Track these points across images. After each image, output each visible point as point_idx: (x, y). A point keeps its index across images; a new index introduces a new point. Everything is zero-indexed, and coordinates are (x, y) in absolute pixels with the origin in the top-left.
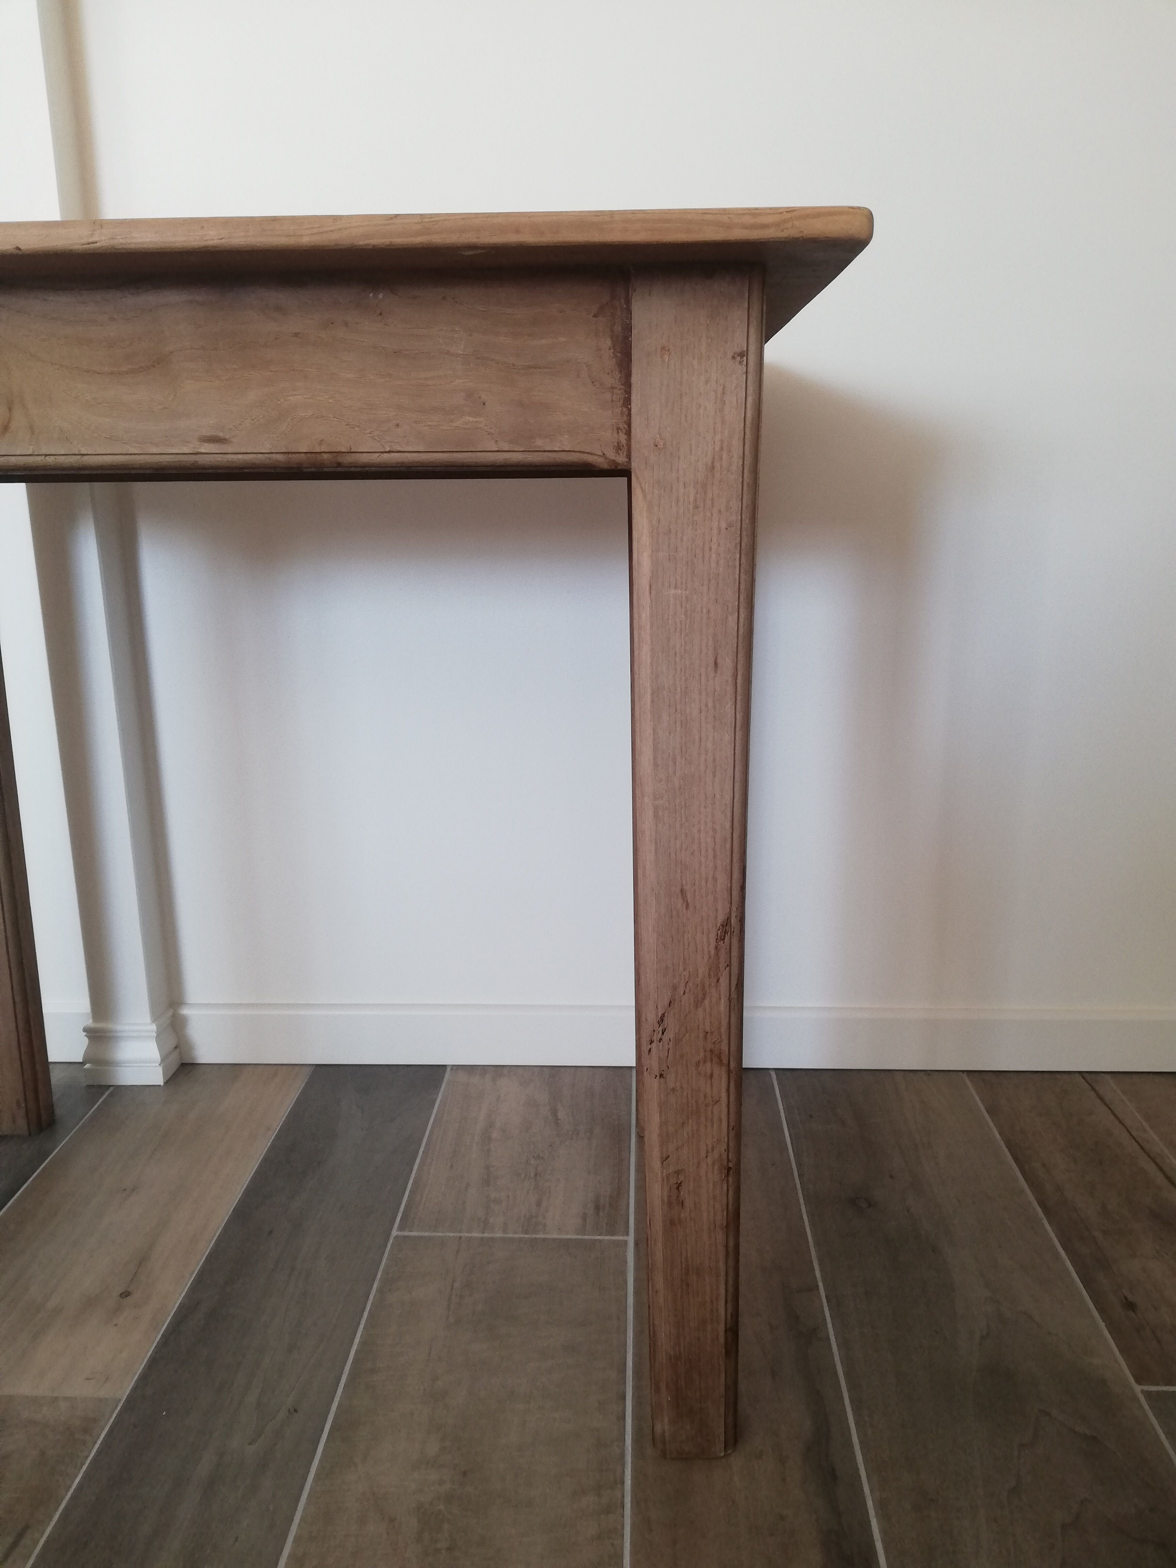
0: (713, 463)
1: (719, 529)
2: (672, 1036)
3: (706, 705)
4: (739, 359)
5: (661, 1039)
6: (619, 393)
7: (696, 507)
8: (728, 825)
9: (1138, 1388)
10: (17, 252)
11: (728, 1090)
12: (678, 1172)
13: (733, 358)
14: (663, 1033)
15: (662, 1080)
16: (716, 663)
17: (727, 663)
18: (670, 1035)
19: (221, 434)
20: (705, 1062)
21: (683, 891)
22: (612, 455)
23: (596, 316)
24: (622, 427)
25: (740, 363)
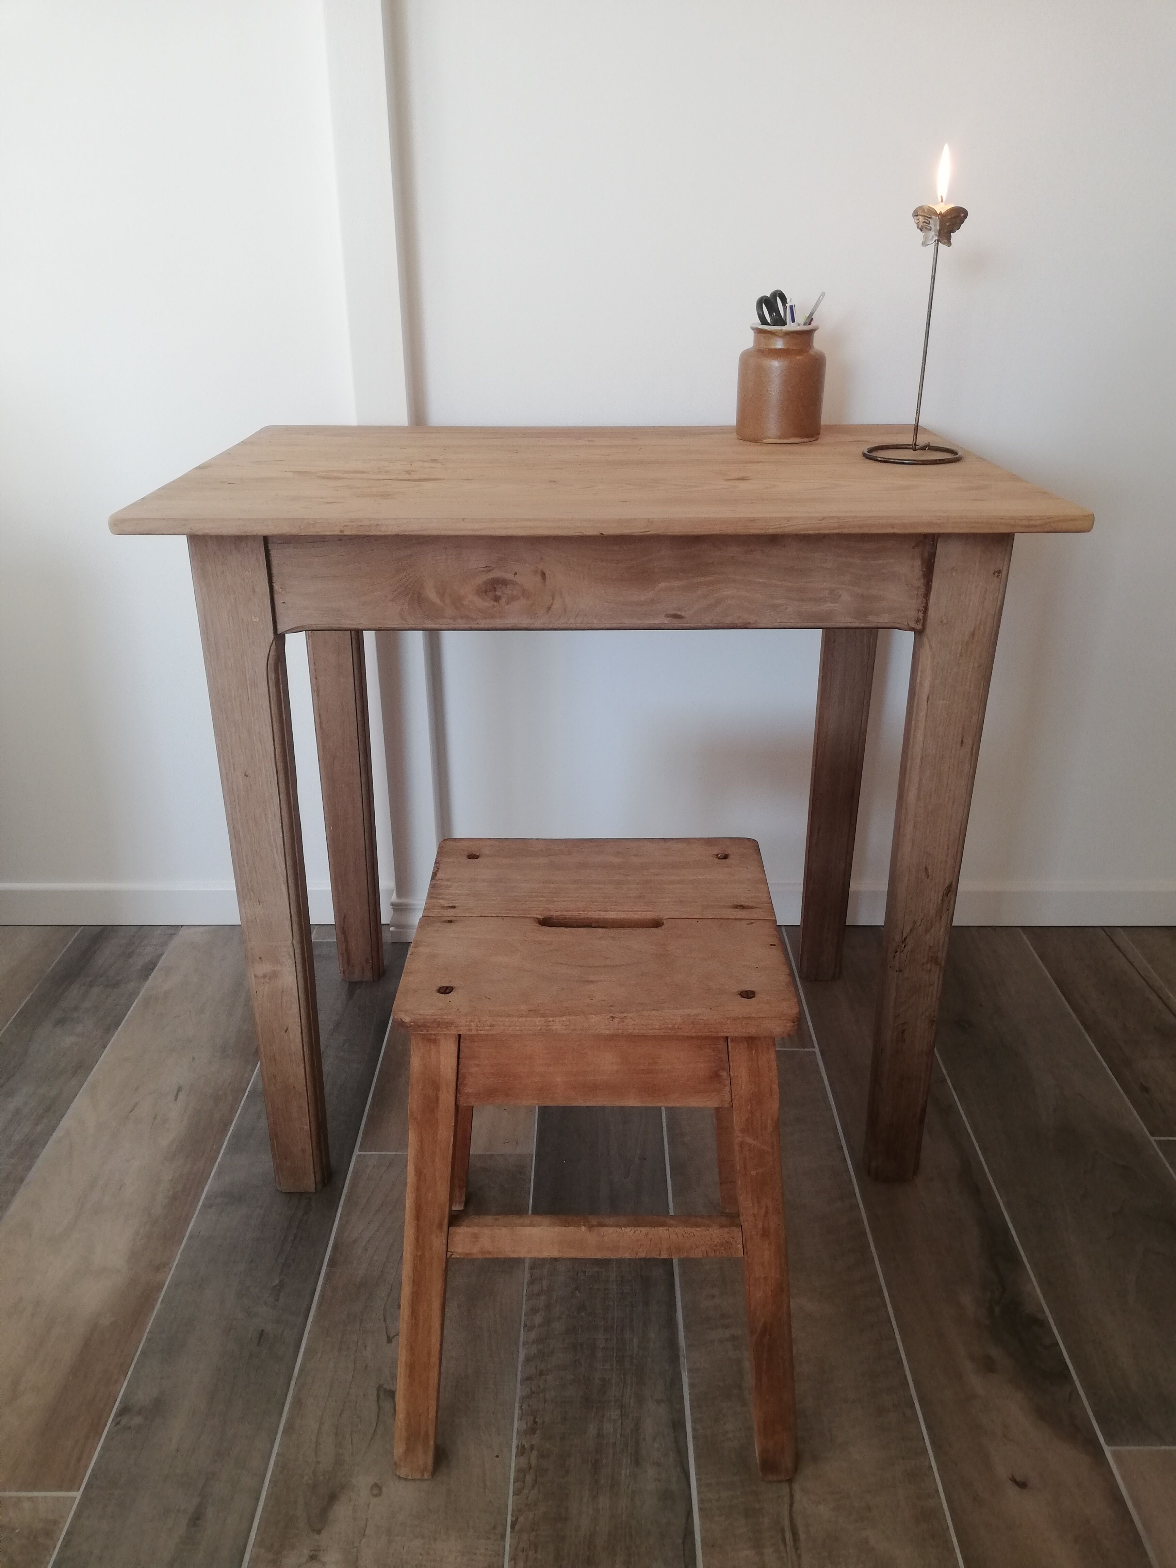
0: (974, 631)
1: (973, 667)
3: (954, 765)
4: (997, 574)
5: (903, 951)
6: (922, 591)
7: (961, 655)
8: (958, 832)
9: (1152, 1139)
10: (602, 535)
11: (939, 978)
12: (904, 1024)
13: (994, 574)
14: (904, 948)
15: (901, 974)
16: (962, 741)
17: (968, 741)
18: (909, 948)
20: (927, 963)
21: (926, 869)
22: (913, 625)
23: (914, 548)
24: (921, 609)
25: (997, 577)
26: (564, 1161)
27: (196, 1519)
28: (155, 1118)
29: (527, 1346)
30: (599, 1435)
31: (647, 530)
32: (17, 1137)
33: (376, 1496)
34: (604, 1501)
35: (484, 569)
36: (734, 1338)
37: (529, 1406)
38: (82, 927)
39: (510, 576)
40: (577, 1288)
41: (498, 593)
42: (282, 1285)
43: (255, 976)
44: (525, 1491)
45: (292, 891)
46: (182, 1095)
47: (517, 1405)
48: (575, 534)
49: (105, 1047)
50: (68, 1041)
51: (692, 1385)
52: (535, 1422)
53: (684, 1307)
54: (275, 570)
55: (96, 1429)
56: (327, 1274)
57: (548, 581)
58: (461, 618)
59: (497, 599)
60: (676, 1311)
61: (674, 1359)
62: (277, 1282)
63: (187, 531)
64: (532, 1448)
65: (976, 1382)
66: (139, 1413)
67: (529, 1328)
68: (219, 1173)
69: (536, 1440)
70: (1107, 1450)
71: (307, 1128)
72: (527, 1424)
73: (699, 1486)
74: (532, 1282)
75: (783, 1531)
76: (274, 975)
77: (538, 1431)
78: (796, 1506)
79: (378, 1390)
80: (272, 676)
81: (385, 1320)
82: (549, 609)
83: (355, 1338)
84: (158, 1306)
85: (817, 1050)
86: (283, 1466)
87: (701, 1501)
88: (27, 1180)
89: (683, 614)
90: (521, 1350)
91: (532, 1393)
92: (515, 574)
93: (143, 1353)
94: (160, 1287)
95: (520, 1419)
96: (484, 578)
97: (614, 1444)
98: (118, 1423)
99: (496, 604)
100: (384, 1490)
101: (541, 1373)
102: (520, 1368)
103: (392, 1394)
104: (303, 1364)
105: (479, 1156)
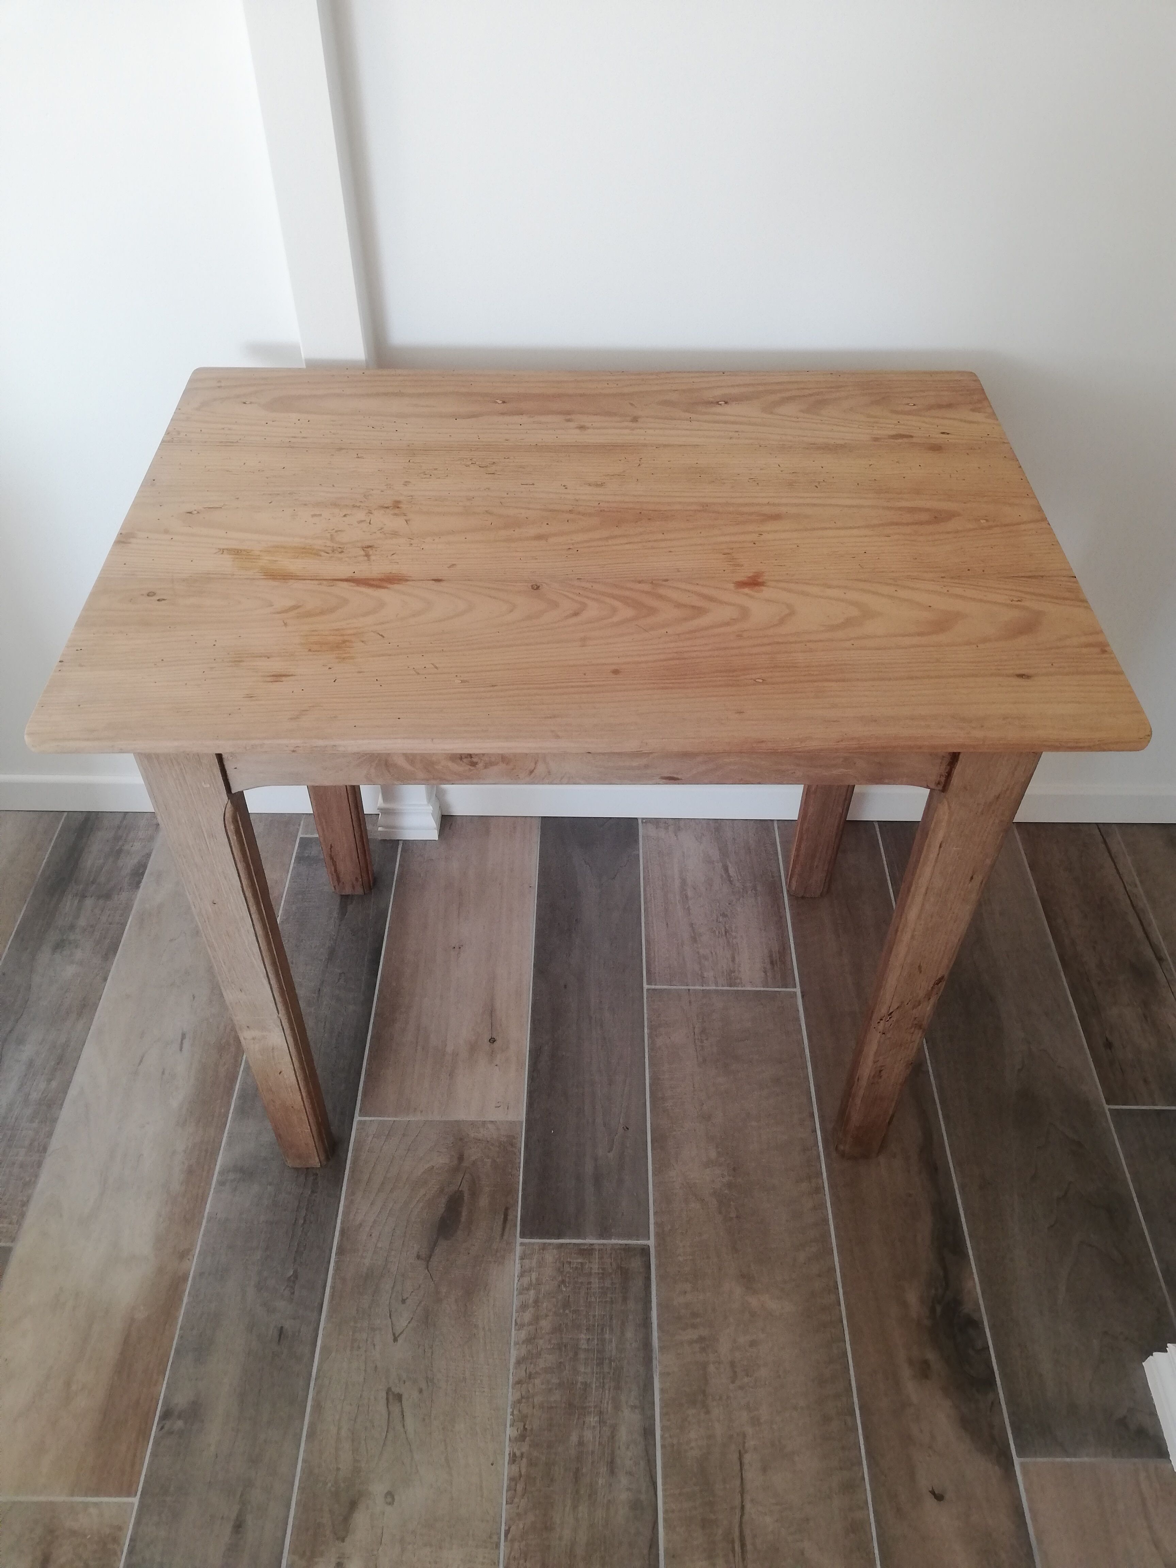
0: (999, 794)
2: (894, 1019)
3: (959, 894)
5: (888, 1020)
8: (956, 941)
9: (1107, 1107)
11: (920, 1037)
12: (882, 1066)
14: (890, 1018)
16: (971, 877)
17: (979, 878)
19: (675, 776)
20: (910, 1027)
21: (920, 967)
22: (931, 785)
24: (943, 774)
26: (552, 1132)
27: (238, 1526)
28: (163, 1073)
29: (518, 1346)
30: (581, 1443)
31: (641, 750)
32: (35, 1096)
33: (390, 1504)
34: (583, 1509)
36: (701, 1339)
37: (519, 1411)
38: (66, 814)
40: (563, 1282)
41: (475, 759)
42: (296, 1275)
44: (516, 1500)
46: (187, 1044)
47: (509, 1410)
49: (106, 979)
50: (70, 970)
51: (662, 1391)
52: (525, 1429)
53: (659, 1305)
55: (144, 1434)
56: (336, 1262)
59: (473, 763)
60: (651, 1309)
61: (648, 1361)
62: (291, 1272)
64: (522, 1454)
65: (912, 1389)
66: (179, 1417)
67: (520, 1326)
68: (229, 1144)
69: (525, 1447)
70: (1017, 1461)
72: (518, 1431)
73: (664, 1496)
74: (522, 1275)
75: (733, 1542)
76: (263, 1038)
77: (527, 1439)
78: (746, 1517)
79: (387, 1394)
80: (231, 827)
81: (390, 1317)
82: (531, 772)
83: (364, 1336)
84: (185, 1300)
85: (798, 990)
86: (309, 1472)
87: (666, 1512)
88: (51, 1149)
90: (512, 1352)
91: (522, 1397)
93: (177, 1352)
94: (185, 1278)
95: (512, 1425)
97: (593, 1452)
98: (162, 1428)
100: (396, 1498)
101: (530, 1377)
102: (511, 1371)
103: (399, 1397)
104: (320, 1363)
105: (473, 1124)
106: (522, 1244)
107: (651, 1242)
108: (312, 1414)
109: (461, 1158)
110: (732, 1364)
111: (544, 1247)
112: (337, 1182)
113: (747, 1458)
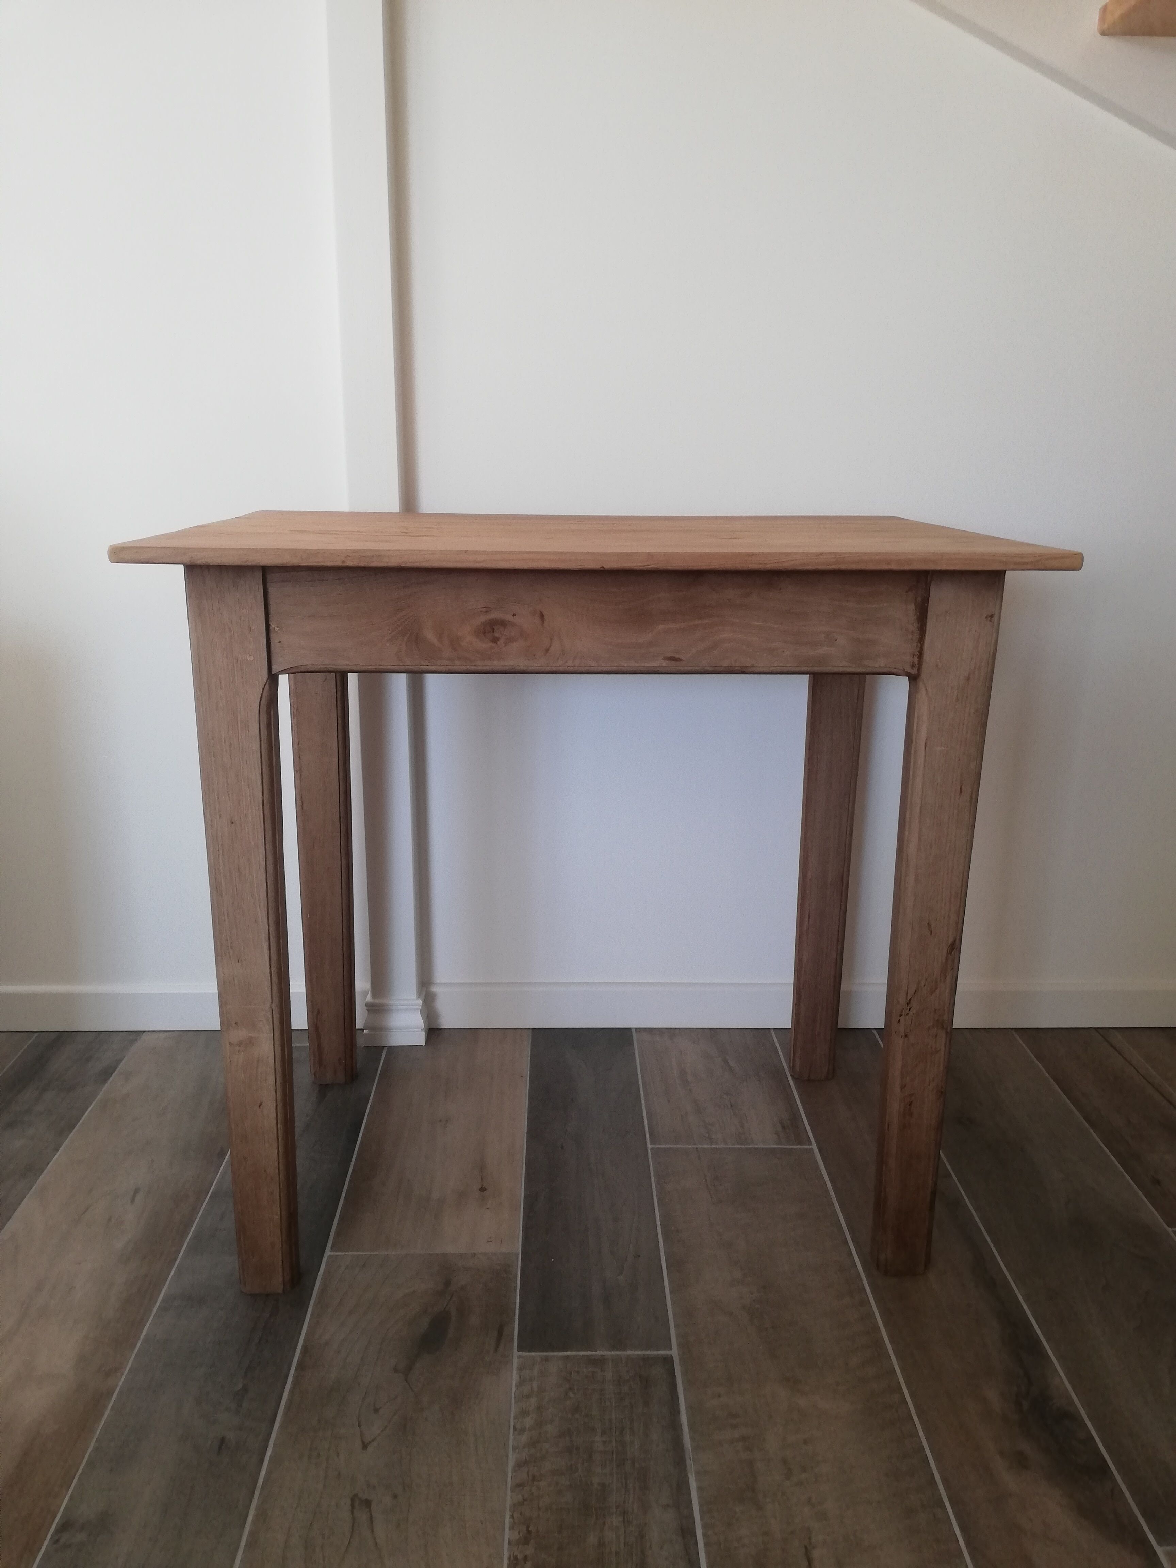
0: (969, 676)
1: (969, 714)
2: (914, 1012)
3: (953, 814)
4: (989, 619)
5: (908, 1013)
6: (916, 636)
7: (957, 700)
8: (959, 885)
10: (603, 569)
11: (945, 1044)
12: (911, 1095)
13: (986, 618)
14: (909, 1010)
15: (906, 1039)
16: (960, 791)
17: (967, 792)
18: (913, 1011)
19: (677, 656)
20: (933, 1027)
21: (929, 925)
22: (908, 669)
23: (907, 592)
24: (916, 654)
25: (990, 621)
26: (553, 1260)
28: (109, 1220)
29: (517, 1451)
30: (601, 1544)
31: (648, 563)
35: (483, 610)
36: (743, 1439)
37: (521, 1514)
38: (36, 1034)
39: (509, 617)
40: (570, 1389)
41: (496, 634)
42: (245, 1389)
43: (230, 1043)
45: (273, 949)
46: (139, 1198)
47: (508, 1514)
48: (577, 567)
49: (57, 1150)
51: (700, 1489)
52: (529, 1532)
53: (689, 1407)
54: (272, 610)
55: (32, 1547)
56: (296, 1377)
57: (546, 623)
58: (459, 659)
59: (495, 640)
60: (679, 1412)
61: (680, 1461)
62: (240, 1386)
63: (187, 560)
64: (526, 1558)
65: (1010, 1479)
66: (82, 1528)
67: (519, 1432)
68: (178, 1275)
69: (529, 1550)
70: (1159, 1550)
71: (277, 1218)
72: (519, 1534)
74: (520, 1384)
76: (250, 1042)
77: (532, 1541)
79: (353, 1500)
80: (264, 718)
81: (359, 1426)
82: (547, 650)
83: (326, 1444)
84: (107, 1413)
85: (814, 1147)
89: (681, 657)
90: (510, 1456)
91: (524, 1500)
92: (514, 615)
93: (91, 1464)
94: (110, 1393)
95: (511, 1528)
96: (483, 618)
97: (617, 1553)
98: (57, 1541)
99: (493, 645)
101: (534, 1479)
102: (510, 1475)
103: (367, 1503)
104: (268, 1473)
105: (461, 1255)
106: (519, 1357)
107: (675, 1352)
108: (254, 1522)
109: (447, 1283)
110: (785, 1461)
111: (547, 1359)
112: (301, 1305)
113: (816, 1554)
